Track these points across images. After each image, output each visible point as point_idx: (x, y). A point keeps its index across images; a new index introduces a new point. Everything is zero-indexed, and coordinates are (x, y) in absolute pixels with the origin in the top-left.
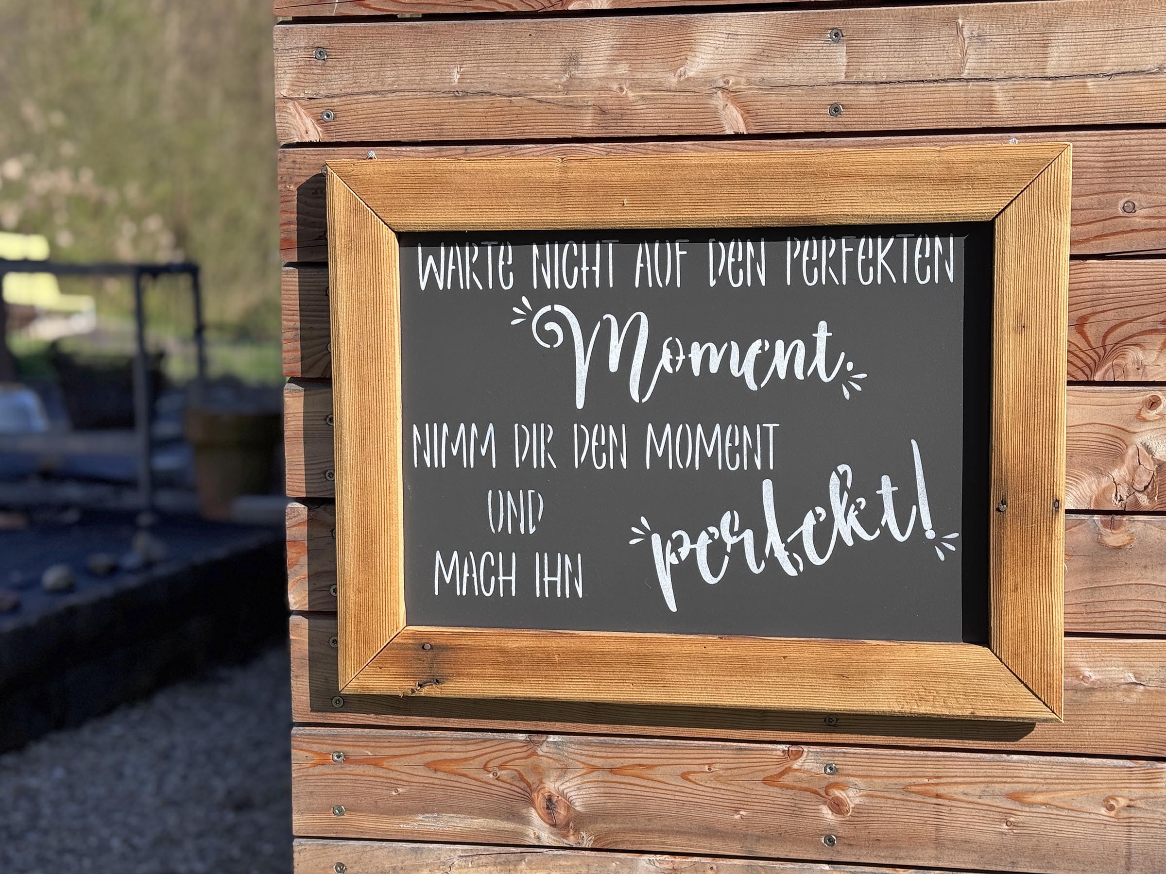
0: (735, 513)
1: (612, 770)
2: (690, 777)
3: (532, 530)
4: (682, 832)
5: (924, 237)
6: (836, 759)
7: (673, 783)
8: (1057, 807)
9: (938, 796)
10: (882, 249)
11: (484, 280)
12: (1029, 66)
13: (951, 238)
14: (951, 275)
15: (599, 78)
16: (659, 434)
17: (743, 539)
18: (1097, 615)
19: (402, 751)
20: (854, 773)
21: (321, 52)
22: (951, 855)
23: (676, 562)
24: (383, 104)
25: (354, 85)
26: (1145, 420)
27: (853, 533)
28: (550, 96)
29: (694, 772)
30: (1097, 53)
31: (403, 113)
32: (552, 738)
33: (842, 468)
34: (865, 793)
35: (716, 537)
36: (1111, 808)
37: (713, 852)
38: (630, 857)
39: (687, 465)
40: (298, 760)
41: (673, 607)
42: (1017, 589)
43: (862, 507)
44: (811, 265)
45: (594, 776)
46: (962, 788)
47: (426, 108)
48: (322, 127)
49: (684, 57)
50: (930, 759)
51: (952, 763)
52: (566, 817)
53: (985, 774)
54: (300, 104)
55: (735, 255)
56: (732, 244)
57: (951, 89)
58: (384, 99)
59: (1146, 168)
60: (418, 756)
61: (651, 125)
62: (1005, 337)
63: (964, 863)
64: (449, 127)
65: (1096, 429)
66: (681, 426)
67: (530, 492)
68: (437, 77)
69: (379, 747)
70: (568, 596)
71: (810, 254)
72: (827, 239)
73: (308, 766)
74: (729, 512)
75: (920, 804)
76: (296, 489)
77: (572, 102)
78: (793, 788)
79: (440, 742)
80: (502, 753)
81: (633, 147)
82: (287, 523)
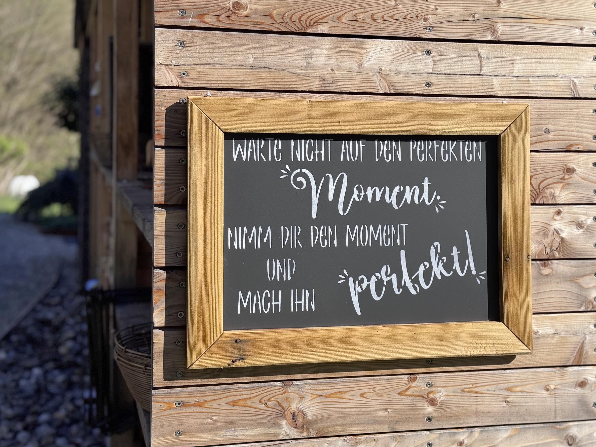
0: (388, 266)
1: (326, 396)
2: (364, 396)
3: (289, 279)
4: (360, 423)
5: (469, 141)
6: (432, 379)
7: (356, 399)
8: (526, 392)
9: (476, 393)
10: (451, 146)
11: (266, 157)
12: (507, 71)
13: (480, 142)
14: (480, 158)
15: (322, 64)
16: (352, 230)
17: (392, 278)
18: (540, 305)
19: (216, 397)
20: (440, 385)
21: (182, 43)
22: (483, 419)
23: (360, 291)
24: (214, 70)
25: (198, 60)
26: (556, 220)
27: (441, 273)
28: (298, 71)
29: (366, 393)
30: (533, 67)
31: (224, 75)
32: (295, 383)
33: (436, 244)
34: (445, 394)
35: (379, 278)
36: (548, 390)
37: (375, 432)
38: (334, 439)
39: (366, 244)
40: (155, 408)
41: (359, 312)
42: (514, 295)
43: (445, 261)
44: (421, 152)
45: (317, 400)
46: (486, 388)
47: (236, 73)
48: (181, 79)
49: (361, 57)
50: (473, 375)
51: (483, 376)
52: (302, 422)
53: (496, 380)
54: (168, 67)
55: (387, 147)
56: (386, 142)
57: (476, 78)
58: (214, 68)
59: (553, 115)
60: (224, 399)
61: (346, 87)
62: (507, 185)
63: (488, 422)
64: (247, 83)
65: (537, 224)
66: (363, 226)
67: (289, 260)
68: (242, 59)
69: (203, 396)
70: (307, 310)
71: (421, 147)
72: (428, 141)
73: (161, 410)
74: (385, 266)
75: (469, 397)
76: (160, 262)
77: (308, 74)
78: (412, 396)
79: (236, 390)
80: (269, 393)
81: (338, 96)
82: (154, 281)
